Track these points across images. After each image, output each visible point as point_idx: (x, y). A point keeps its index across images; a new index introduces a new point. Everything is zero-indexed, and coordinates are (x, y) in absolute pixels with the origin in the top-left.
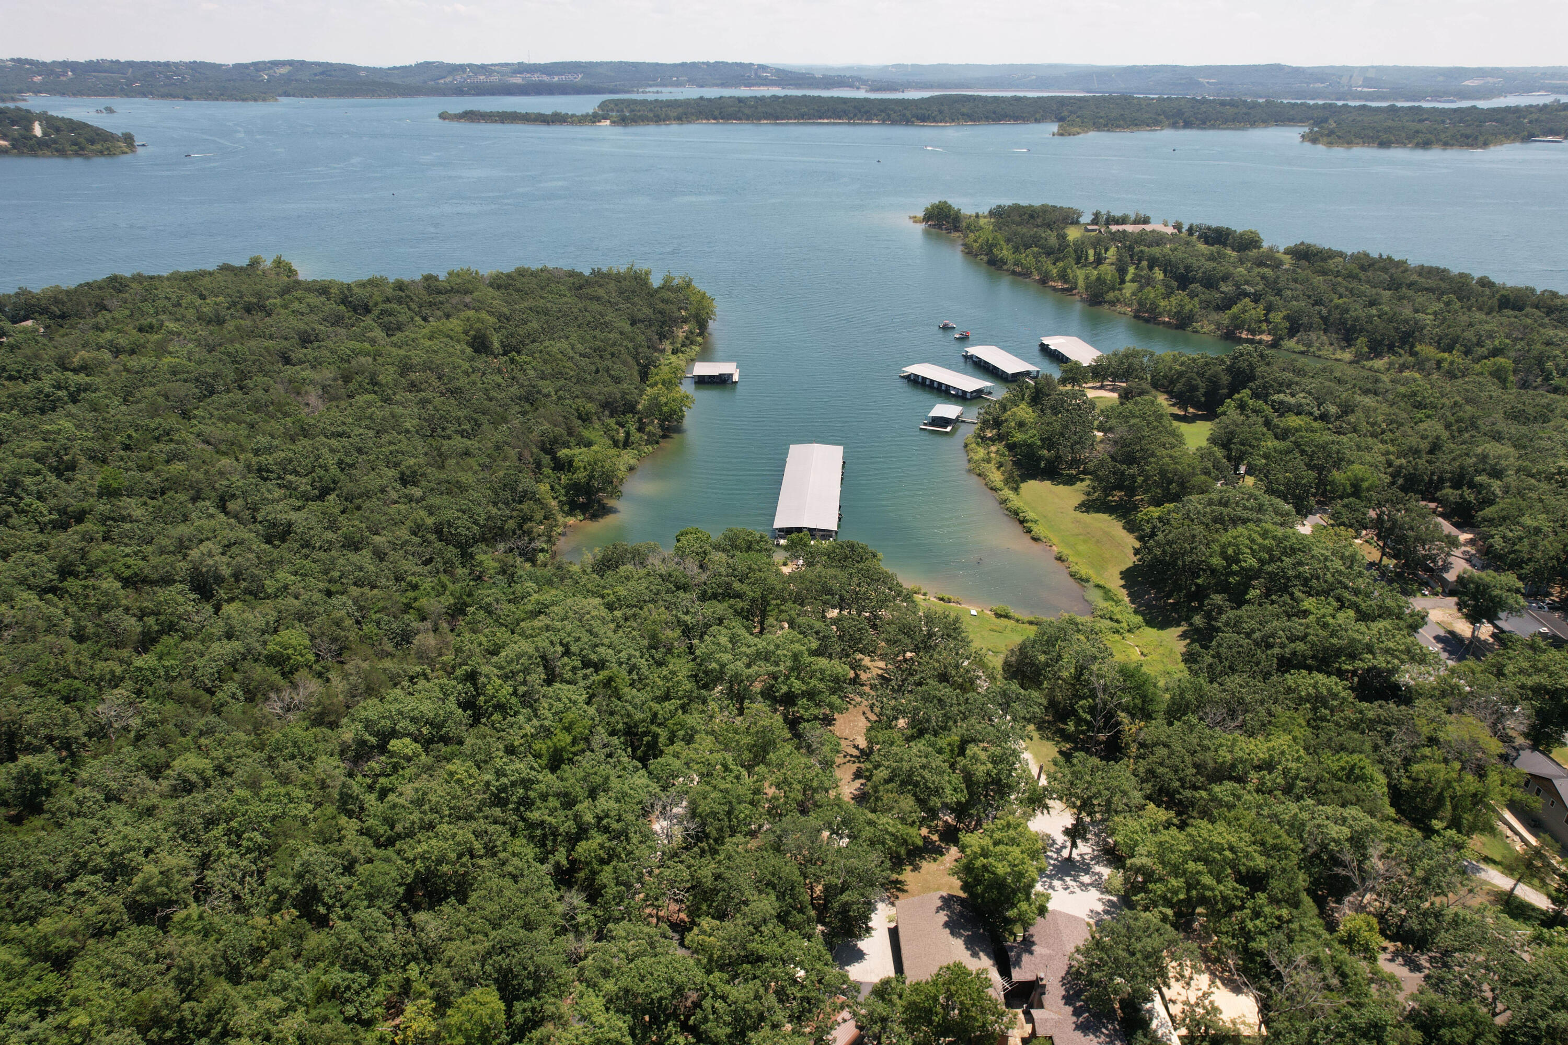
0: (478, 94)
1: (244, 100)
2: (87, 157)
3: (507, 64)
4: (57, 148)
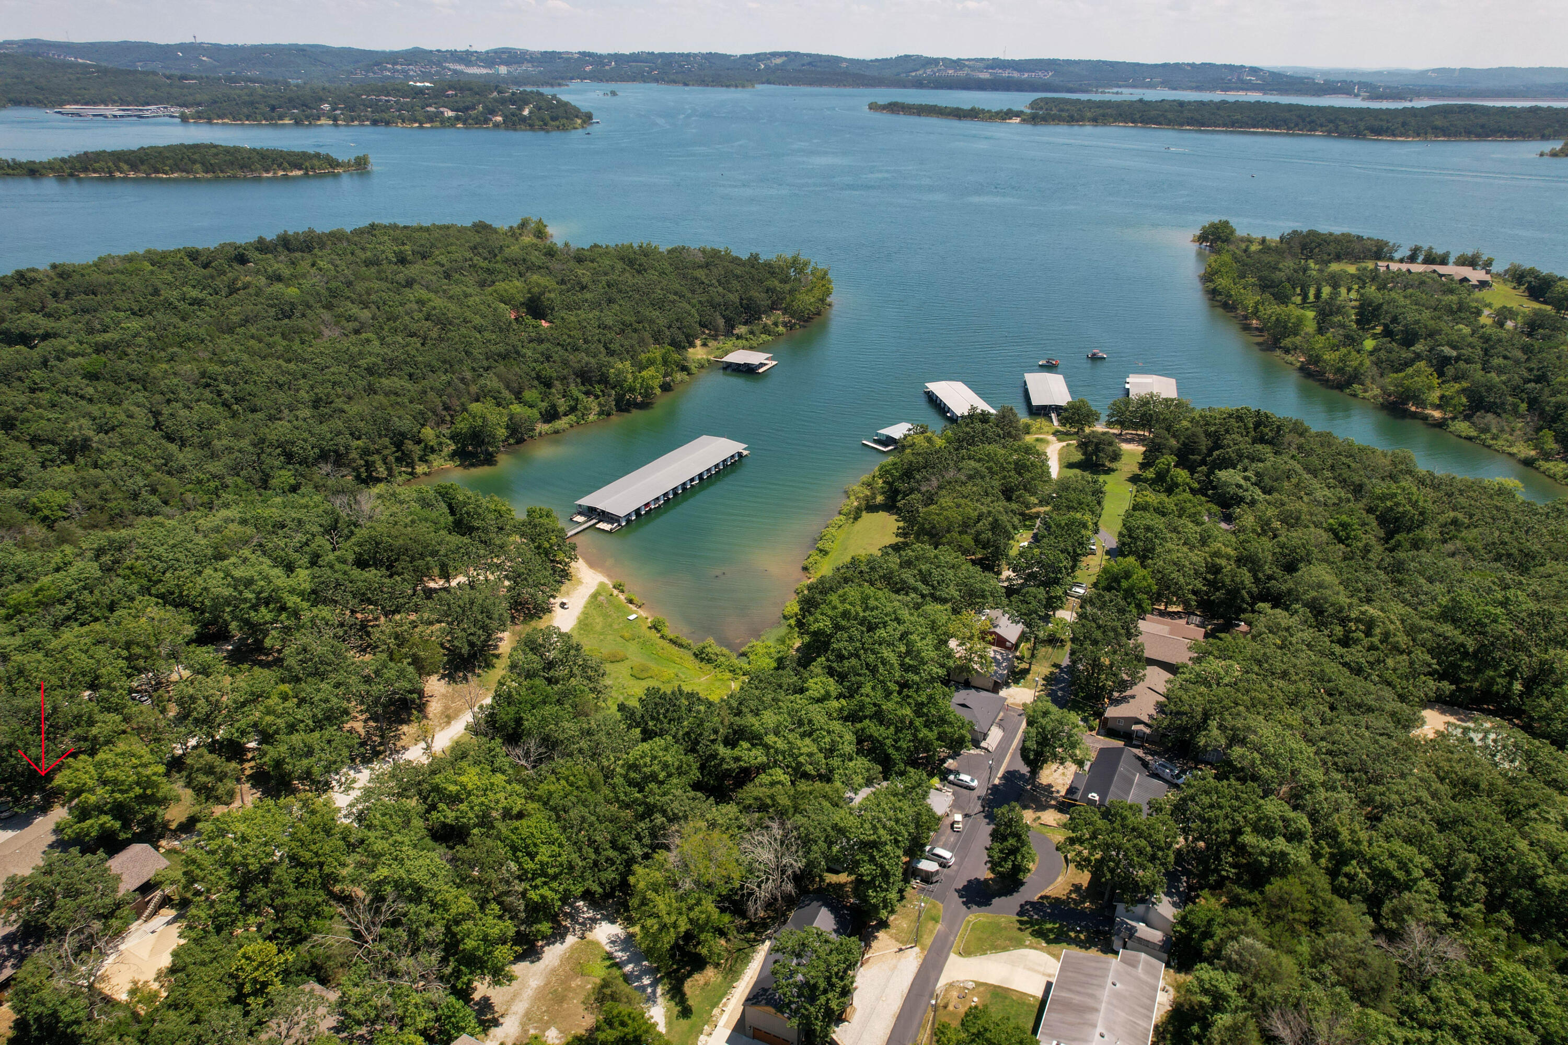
0: (936, 88)
1: (728, 86)
2: (547, 131)
3: (982, 59)
4: (528, 124)
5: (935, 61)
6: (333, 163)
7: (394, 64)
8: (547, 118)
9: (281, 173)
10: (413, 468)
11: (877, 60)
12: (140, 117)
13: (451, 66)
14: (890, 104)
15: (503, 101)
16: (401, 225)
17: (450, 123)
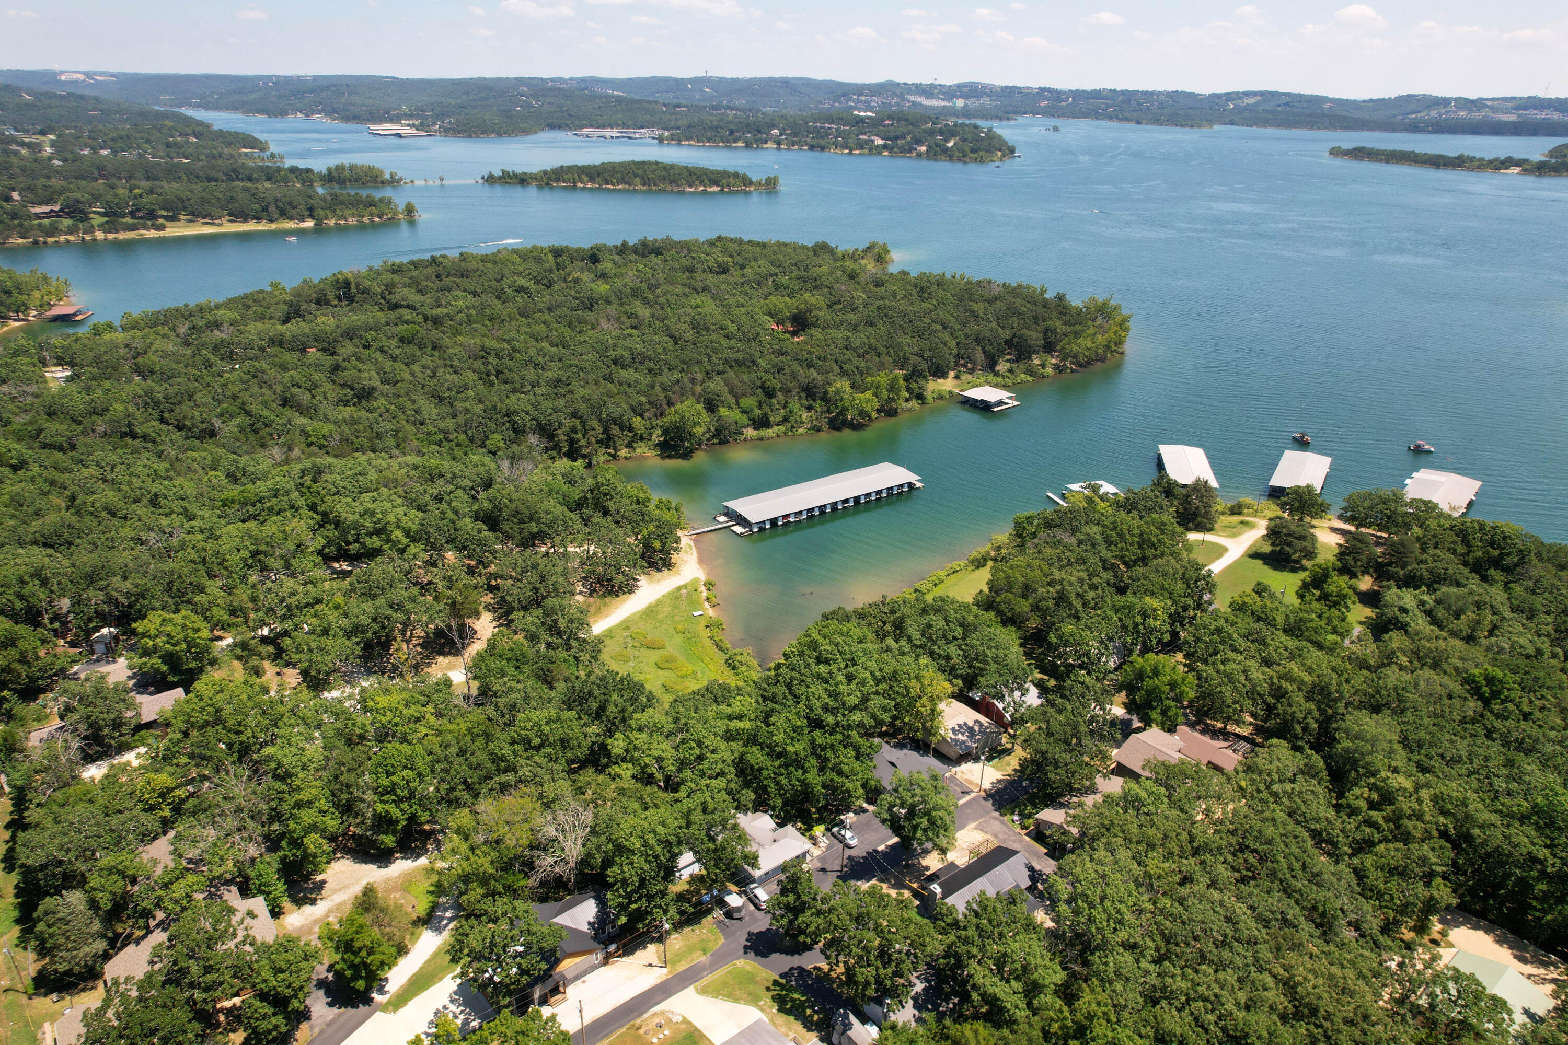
0: (1435, 132)
1: (1182, 126)
2: (965, 163)
4: (949, 155)
5: (1446, 102)
6: (747, 182)
7: (861, 94)
8: (967, 149)
9: (701, 188)
10: (616, 451)
11: (1371, 101)
12: (630, 138)
13: (912, 98)
14: (1355, 149)
15: (932, 133)
16: (746, 240)
17: (878, 150)
